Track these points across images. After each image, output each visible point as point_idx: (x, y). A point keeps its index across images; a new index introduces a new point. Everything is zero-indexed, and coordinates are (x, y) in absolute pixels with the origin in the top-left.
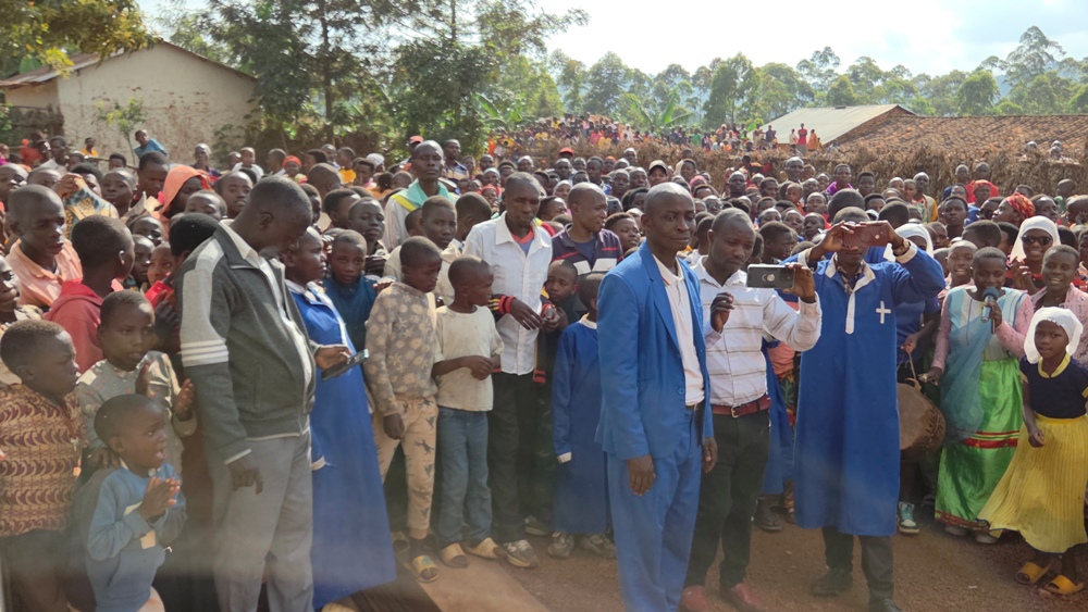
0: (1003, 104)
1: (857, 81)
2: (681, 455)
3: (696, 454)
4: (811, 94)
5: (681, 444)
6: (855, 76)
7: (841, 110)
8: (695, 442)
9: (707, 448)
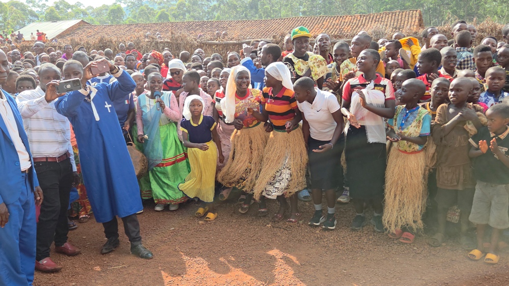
0: (128, 20)
1: (59, 9)
2: (23, 199)
3: (31, 197)
4: (36, 16)
5: (22, 193)
6: (57, 7)
7: (55, 23)
8: (29, 190)
9: (37, 193)
